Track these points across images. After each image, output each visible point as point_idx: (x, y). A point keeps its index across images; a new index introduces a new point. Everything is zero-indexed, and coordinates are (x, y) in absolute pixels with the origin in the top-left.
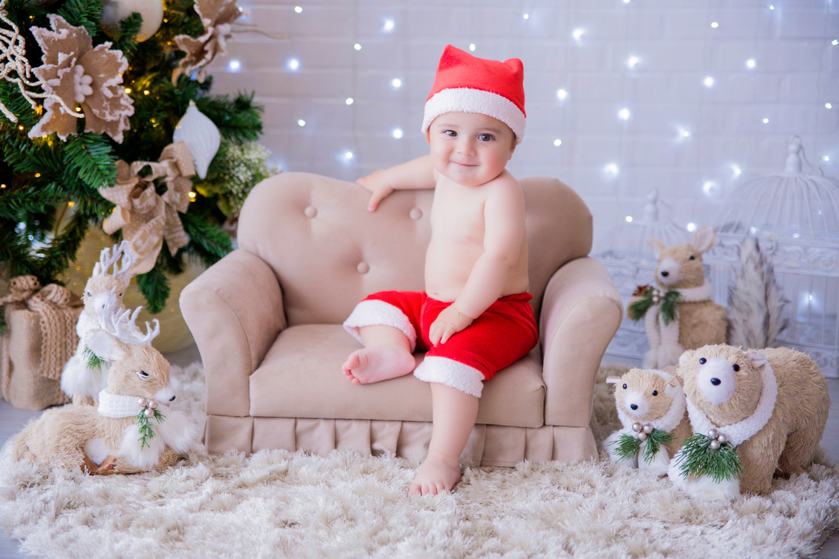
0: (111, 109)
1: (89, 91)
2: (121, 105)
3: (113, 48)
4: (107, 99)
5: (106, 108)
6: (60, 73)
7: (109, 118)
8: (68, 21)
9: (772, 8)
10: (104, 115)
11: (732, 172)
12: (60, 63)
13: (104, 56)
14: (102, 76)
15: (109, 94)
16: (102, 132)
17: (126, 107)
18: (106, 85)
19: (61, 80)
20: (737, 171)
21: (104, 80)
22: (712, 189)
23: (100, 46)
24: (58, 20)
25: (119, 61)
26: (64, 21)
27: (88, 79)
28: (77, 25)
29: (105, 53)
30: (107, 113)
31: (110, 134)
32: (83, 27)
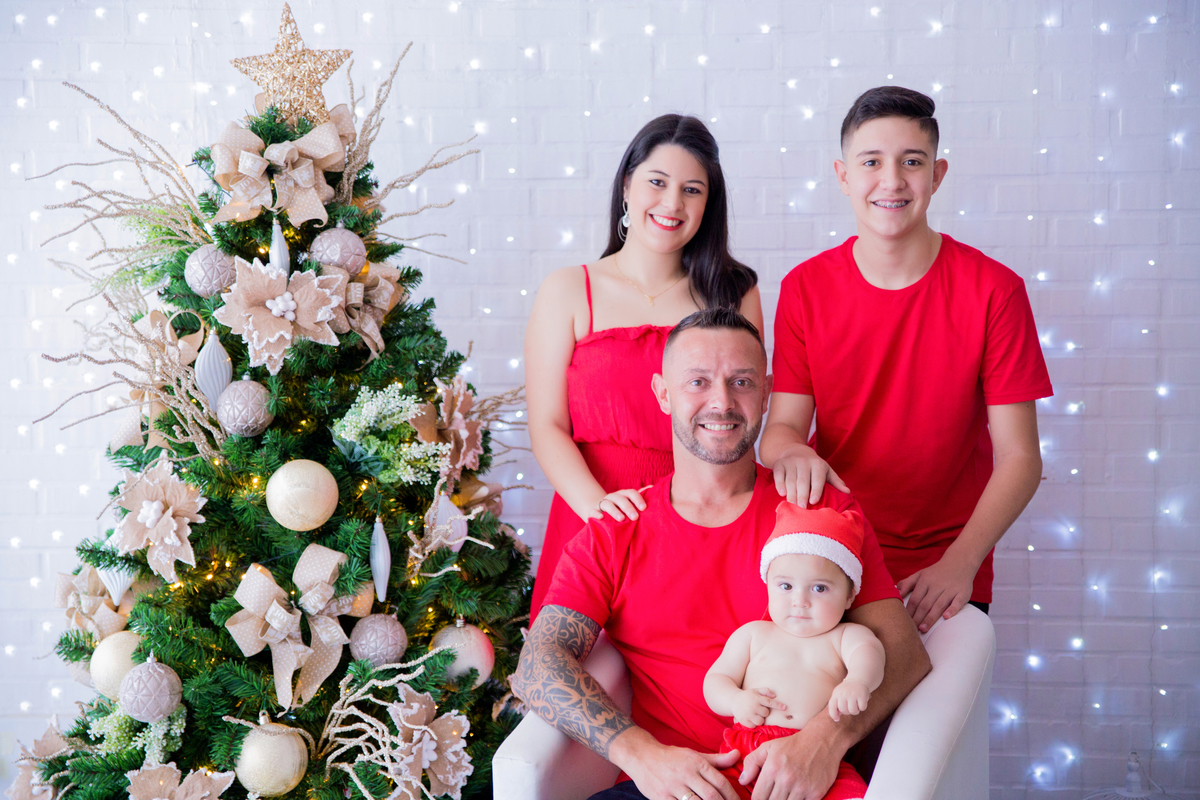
0: (454, 772)
1: (434, 757)
2: (463, 766)
3: (459, 714)
4: (451, 763)
5: (449, 773)
6: (414, 750)
7: (452, 782)
8: (414, 689)
9: (1095, 588)
10: (447, 780)
11: (1064, 757)
12: (414, 740)
13: (450, 723)
14: (447, 742)
15: (454, 759)
16: (444, 794)
17: (467, 768)
18: (450, 750)
19: (415, 757)
20: (1069, 755)
21: (450, 745)
22: (1043, 775)
23: (446, 714)
24: (405, 689)
25: (463, 725)
26: (411, 689)
27: (434, 745)
28: (421, 691)
29: (451, 720)
30: (450, 777)
31: (449, 794)
32: (428, 694)
